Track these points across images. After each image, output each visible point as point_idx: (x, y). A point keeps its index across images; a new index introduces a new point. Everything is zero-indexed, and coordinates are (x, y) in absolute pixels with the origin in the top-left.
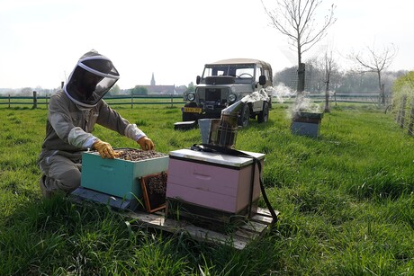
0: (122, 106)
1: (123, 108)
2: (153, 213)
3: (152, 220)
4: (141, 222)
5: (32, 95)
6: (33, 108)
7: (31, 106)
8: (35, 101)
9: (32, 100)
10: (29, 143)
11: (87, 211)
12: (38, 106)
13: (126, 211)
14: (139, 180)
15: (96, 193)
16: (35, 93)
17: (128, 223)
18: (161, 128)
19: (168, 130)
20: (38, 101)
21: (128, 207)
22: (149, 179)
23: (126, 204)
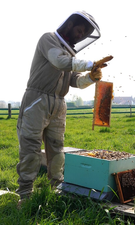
0: (86, 115)
1: (87, 117)
2: (126, 204)
3: (126, 209)
4: (117, 211)
5: (7, 107)
6: (9, 118)
7: (6, 117)
8: (10, 112)
9: (7, 112)
10: (10, 148)
11: (71, 202)
12: (12, 116)
13: (104, 202)
14: (114, 176)
15: (77, 187)
16: (9, 105)
17: (107, 211)
18: (123, 134)
19: (130, 136)
20: (12, 112)
21: (105, 198)
22: (122, 175)
23: (103, 196)
